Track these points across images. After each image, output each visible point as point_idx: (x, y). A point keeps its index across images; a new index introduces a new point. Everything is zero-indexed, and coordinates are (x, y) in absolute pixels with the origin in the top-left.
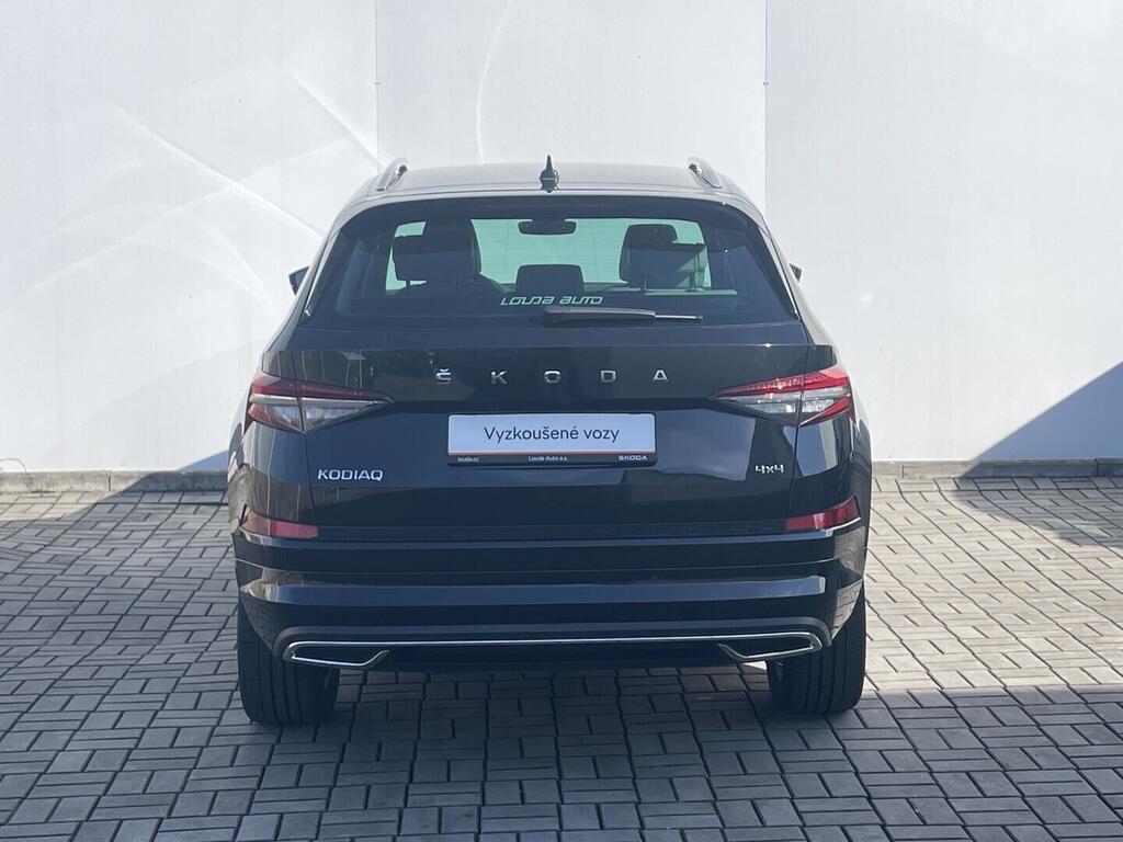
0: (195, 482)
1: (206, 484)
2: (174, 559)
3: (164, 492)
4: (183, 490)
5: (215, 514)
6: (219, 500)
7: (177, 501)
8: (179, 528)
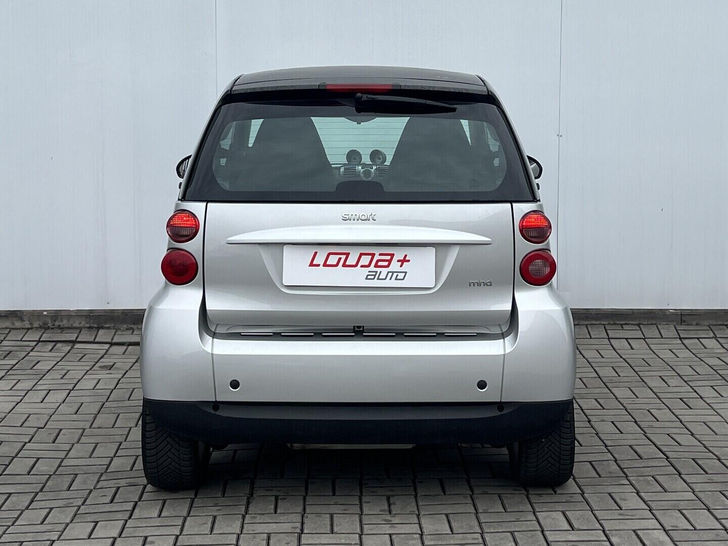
0: (55, 321)
1: (65, 323)
2: (17, 404)
3: (28, 329)
4: (45, 328)
5: (69, 352)
6: (75, 340)
7: (38, 340)
8: (31, 369)
